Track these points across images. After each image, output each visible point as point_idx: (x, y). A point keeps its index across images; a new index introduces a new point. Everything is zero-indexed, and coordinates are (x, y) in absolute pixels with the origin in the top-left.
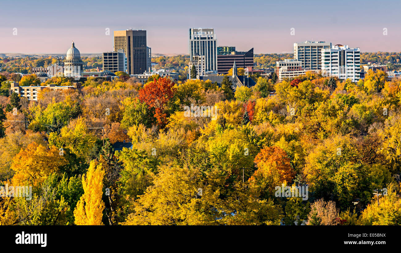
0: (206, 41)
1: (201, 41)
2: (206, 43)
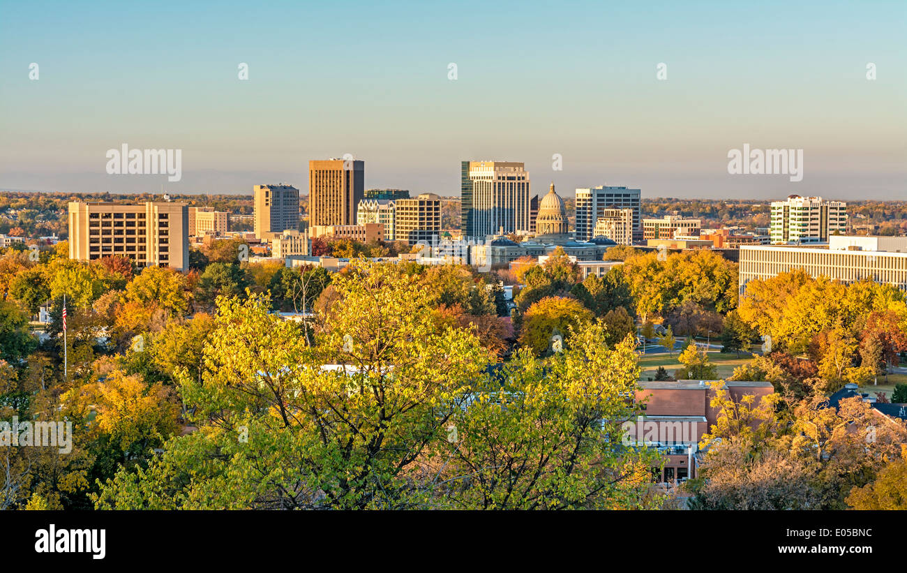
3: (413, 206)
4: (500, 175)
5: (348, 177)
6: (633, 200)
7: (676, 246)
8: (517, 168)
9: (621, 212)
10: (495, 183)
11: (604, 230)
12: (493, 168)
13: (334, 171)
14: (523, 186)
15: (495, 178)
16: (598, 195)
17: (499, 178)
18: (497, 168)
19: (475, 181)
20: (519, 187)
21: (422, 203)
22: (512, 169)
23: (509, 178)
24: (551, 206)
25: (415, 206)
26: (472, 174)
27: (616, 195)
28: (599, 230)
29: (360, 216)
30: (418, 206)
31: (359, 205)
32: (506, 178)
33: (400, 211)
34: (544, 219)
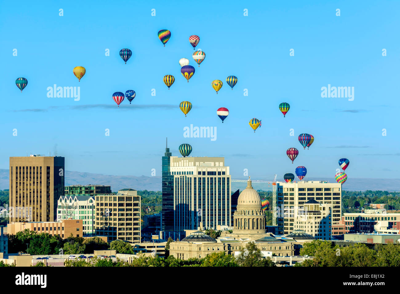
0: (215, 178)
1: (208, 178)
2: (215, 181)
3: (112, 202)
4: (200, 170)
5: (48, 173)
6: (334, 194)
7: (372, 240)
8: (217, 164)
9: (320, 206)
10: (195, 179)
11: (304, 225)
12: (192, 163)
13: (34, 168)
14: (224, 181)
15: (195, 174)
16: (300, 189)
17: (199, 173)
18: (197, 163)
19: (176, 176)
20: (219, 181)
21: (121, 199)
22: (212, 164)
23: (210, 173)
24: (248, 201)
25: (115, 202)
26: (173, 169)
27: (317, 189)
28: (299, 225)
29: (60, 212)
30: (117, 202)
31: (59, 201)
32: (206, 173)
33: (99, 207)
34: (241, 214)
